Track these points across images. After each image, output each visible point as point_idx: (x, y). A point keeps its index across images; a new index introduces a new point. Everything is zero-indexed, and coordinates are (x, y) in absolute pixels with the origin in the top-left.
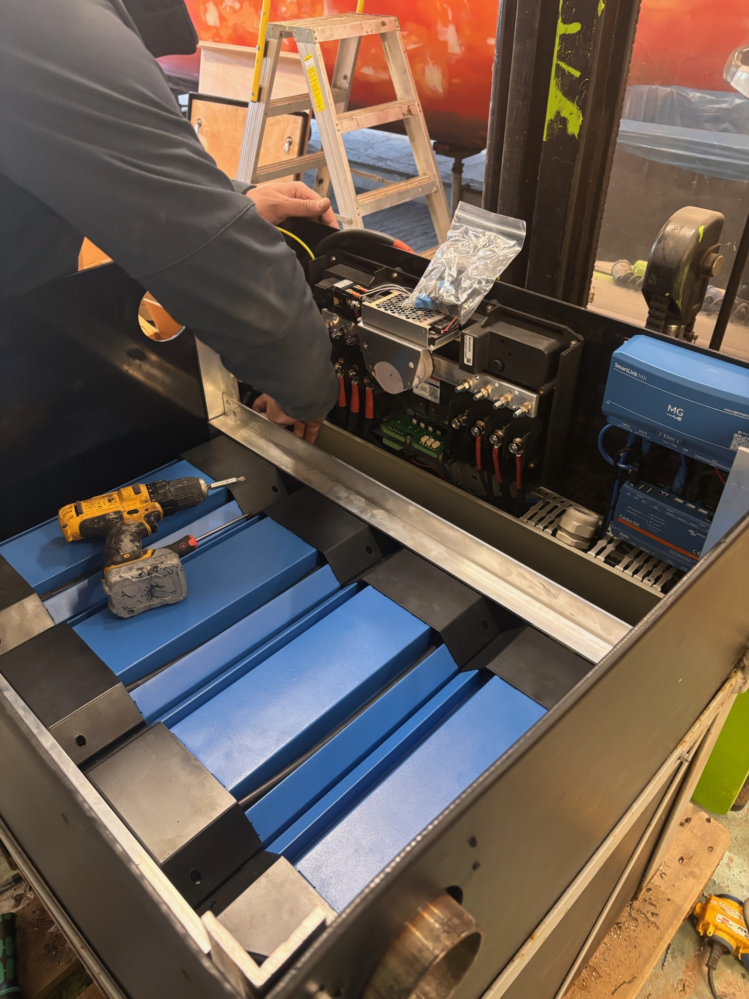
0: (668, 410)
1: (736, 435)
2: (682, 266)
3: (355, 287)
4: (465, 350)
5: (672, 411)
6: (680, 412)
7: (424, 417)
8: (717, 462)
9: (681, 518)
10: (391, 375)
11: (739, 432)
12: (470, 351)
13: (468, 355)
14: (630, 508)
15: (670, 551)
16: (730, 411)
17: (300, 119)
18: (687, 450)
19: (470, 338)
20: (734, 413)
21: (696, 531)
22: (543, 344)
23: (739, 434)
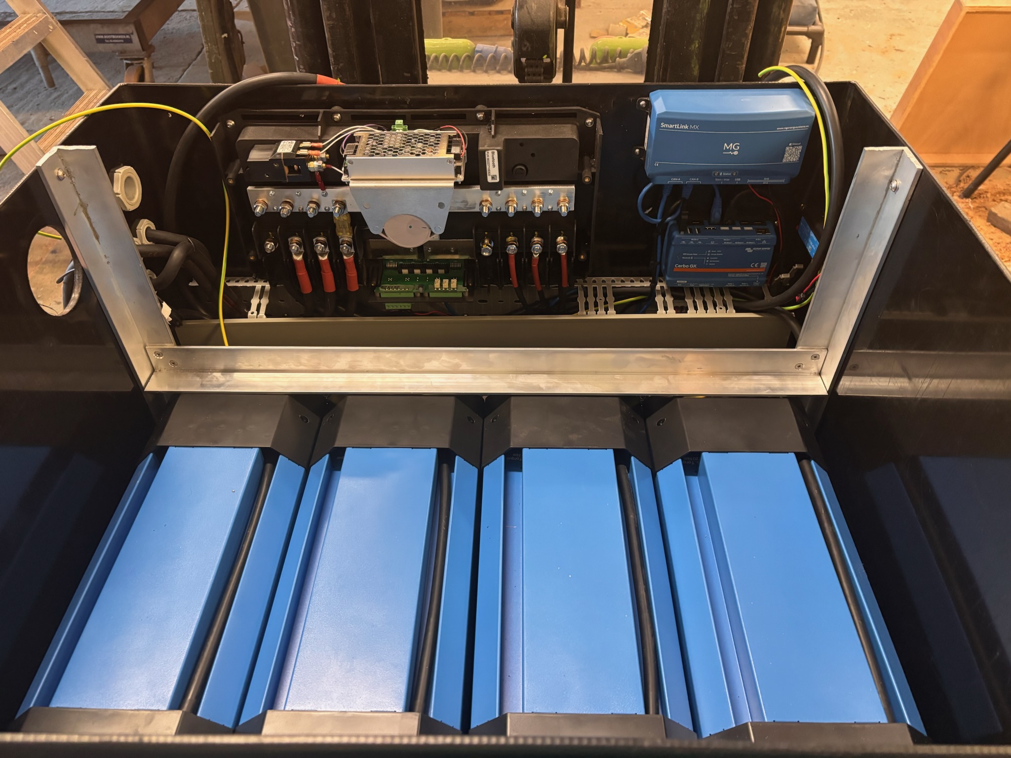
0: (724, 149)
1: (787, 148)
3: (303, 145)
4: (487, 167)
5: (728, 148)
6: (736, 146)
8: (768, 179)
9: (737, 242)
11: (790, 144)
12: (494, 166)
13: (493, 171)
14: (685, 254)
15: (730, 275)
16: (782, 129)
18: (739, 179)
19: (493, 153)
20: (785, 130)
21: (752, 247)
22: (568, 132)
23: (790, 146)
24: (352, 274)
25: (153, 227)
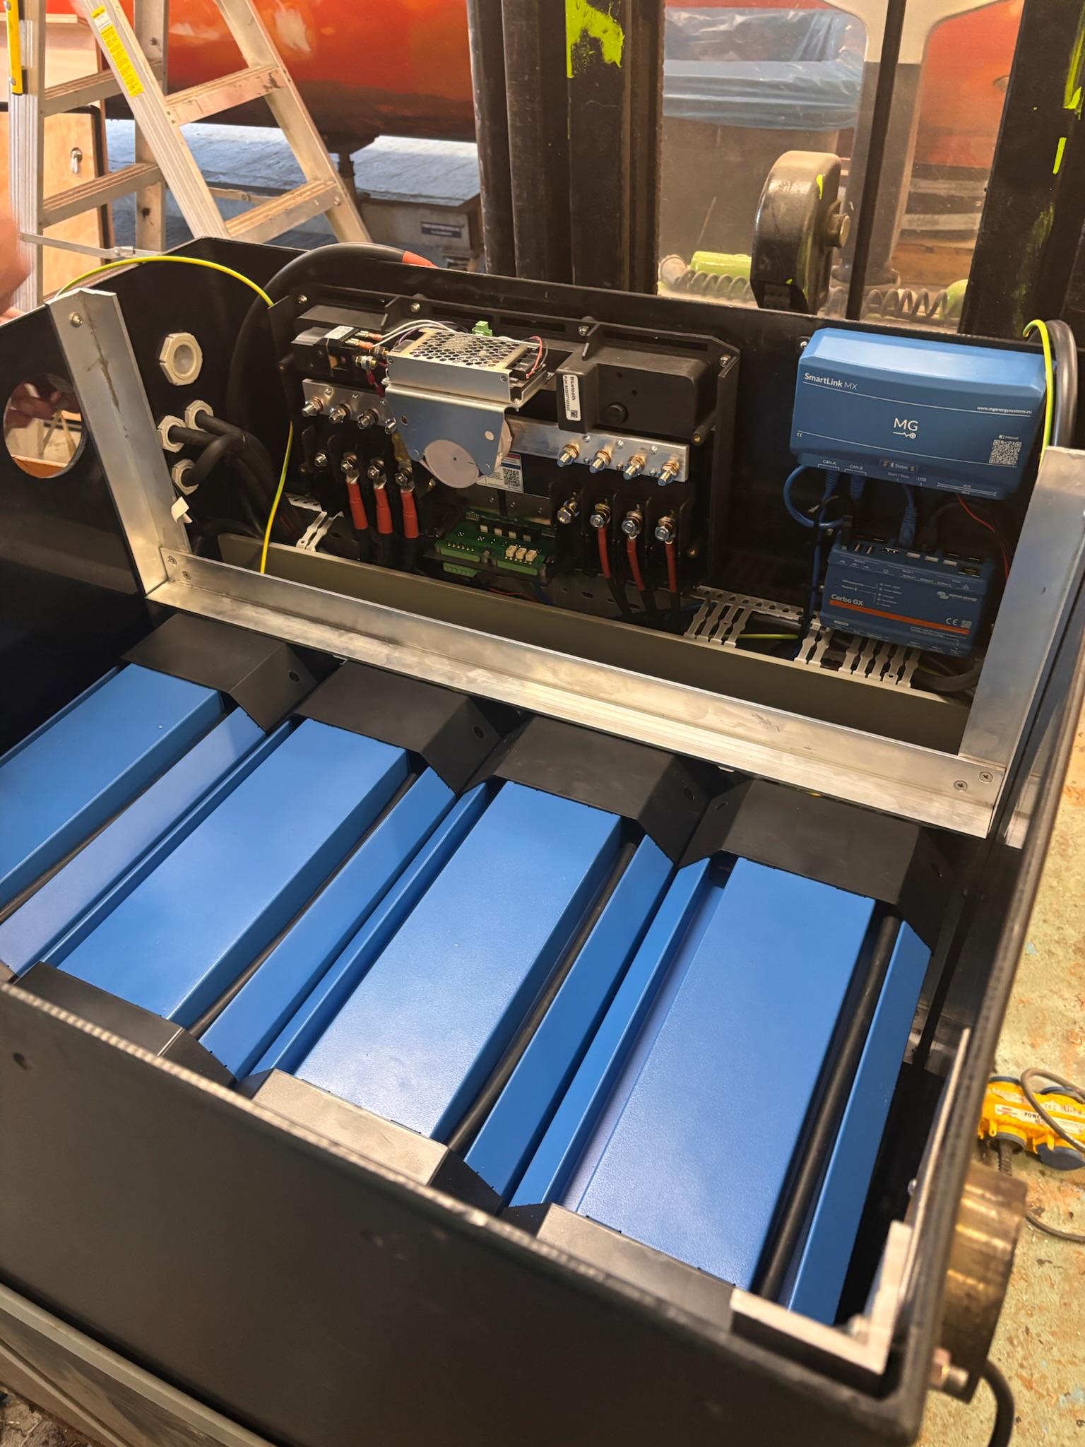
0: (895, 426)
1: (996, 442)
2: (804, 237)
3: (359, 334)
4: (566, 398)
5: (900, 426)
6: (912, 426)
7: (498, 520)
8: (970, 486)
9: (924, 578)
10: (455, 459)
11: (1001, 437)
12: (574, 398)
13: (573, 405)
14: (846, 581)
15: (913, 629)
16: (986, 409)
17: (87, 118)
18: (925, 480)
19: (572, 378)
20: (991, 411)
21: (947, 591)
22: (684, 367)
23: (1001, 440)
24: (410, 514)
25: (209, 411)
